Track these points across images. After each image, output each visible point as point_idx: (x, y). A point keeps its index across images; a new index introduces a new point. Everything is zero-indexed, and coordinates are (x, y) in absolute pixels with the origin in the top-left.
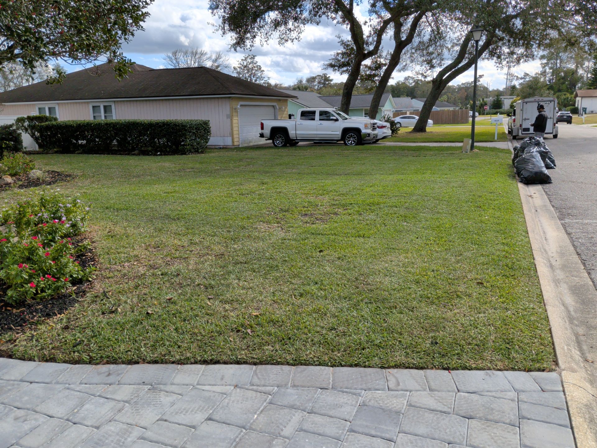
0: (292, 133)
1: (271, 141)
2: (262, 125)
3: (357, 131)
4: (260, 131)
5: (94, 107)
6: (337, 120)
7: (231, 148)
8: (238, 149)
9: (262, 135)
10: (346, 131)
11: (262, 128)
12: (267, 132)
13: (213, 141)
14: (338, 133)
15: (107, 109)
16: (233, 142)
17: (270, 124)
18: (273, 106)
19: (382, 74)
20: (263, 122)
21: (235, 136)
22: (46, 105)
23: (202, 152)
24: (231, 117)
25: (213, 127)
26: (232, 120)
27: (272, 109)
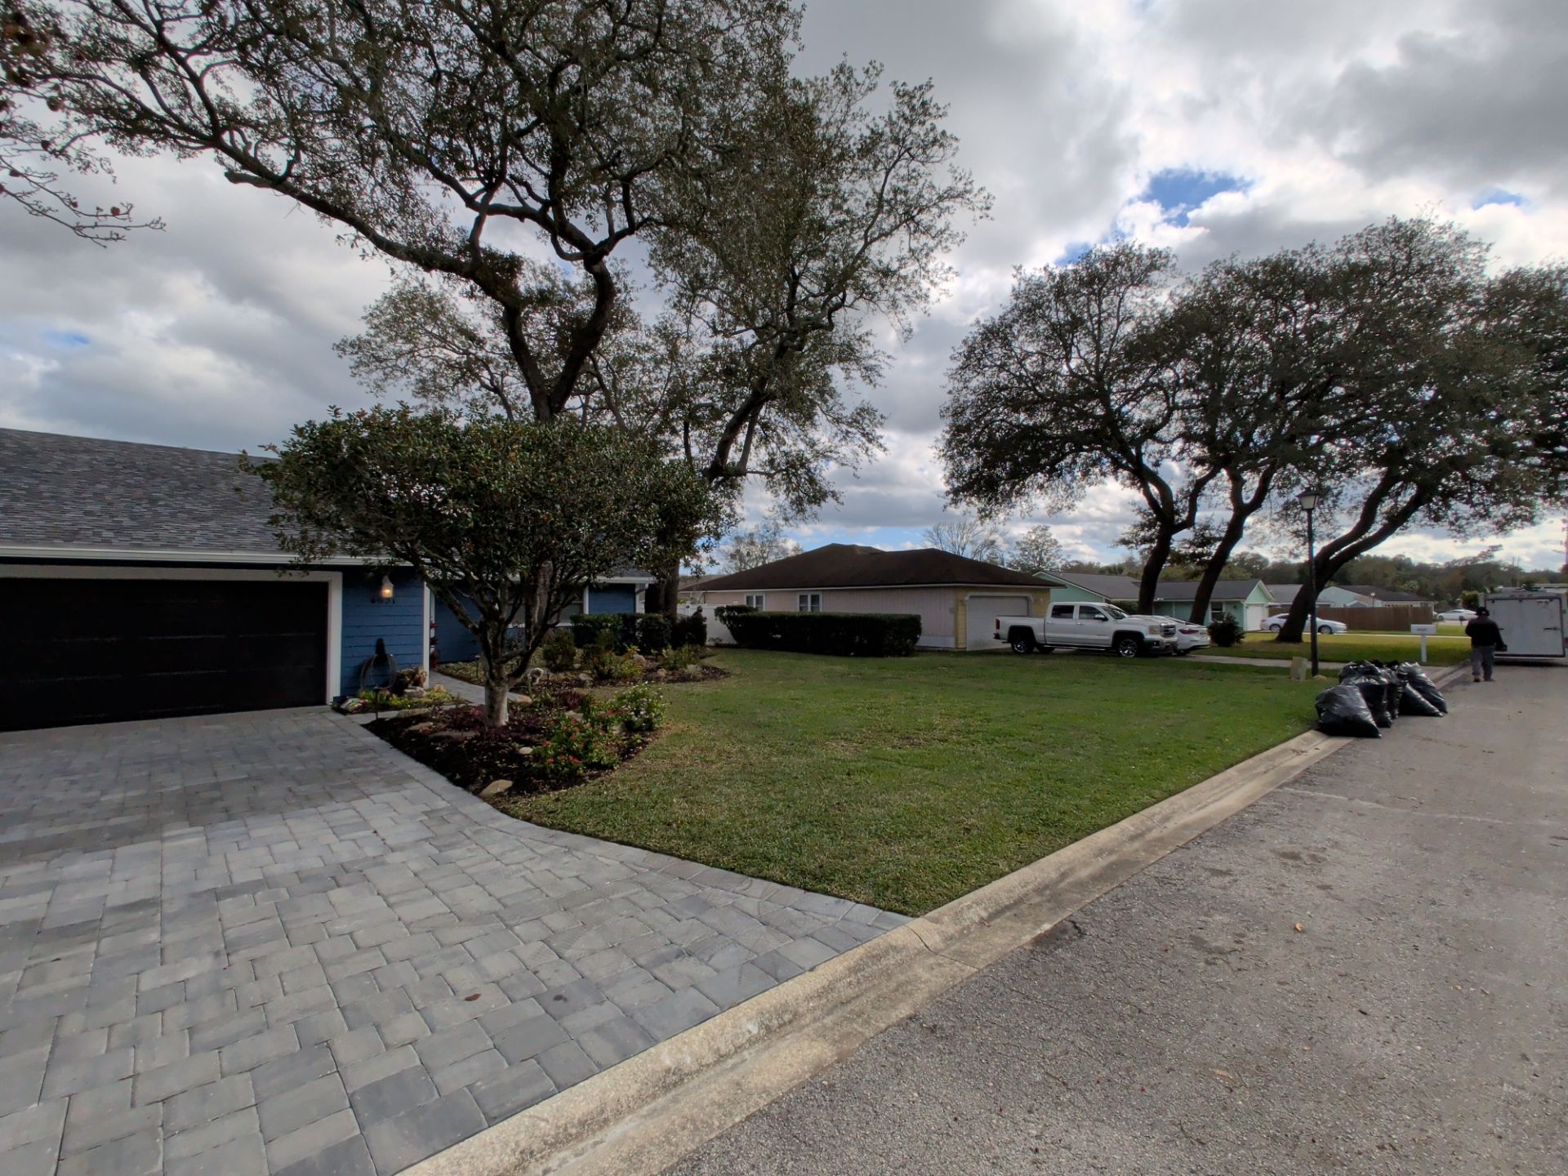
0: (1039, 635)
1: (1009, 645)
2: (998, 623)
3: (1137, 636)
4: (995, 631)
5: (801, 597)
6: (1105, 619)
7: (954, 653)
8: (963, 653)
9: (997, 637)
10: (1120, 636)
11: (998, 627)
12: (1004, 632)
13: (923, 641)
14: (1108, 638)
15: (815, 599)
16: (956, 643)
17: (1009, 622)
18: (1026, 598)
19: (1214, 552)
20: (1000, 619)
21: (961, 636)
22: (755, 593)
23: (906, 655)
24: (955, 611)
25: (925, 624)
26: (956, 615)
27: (1024, 602)
